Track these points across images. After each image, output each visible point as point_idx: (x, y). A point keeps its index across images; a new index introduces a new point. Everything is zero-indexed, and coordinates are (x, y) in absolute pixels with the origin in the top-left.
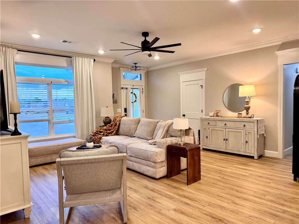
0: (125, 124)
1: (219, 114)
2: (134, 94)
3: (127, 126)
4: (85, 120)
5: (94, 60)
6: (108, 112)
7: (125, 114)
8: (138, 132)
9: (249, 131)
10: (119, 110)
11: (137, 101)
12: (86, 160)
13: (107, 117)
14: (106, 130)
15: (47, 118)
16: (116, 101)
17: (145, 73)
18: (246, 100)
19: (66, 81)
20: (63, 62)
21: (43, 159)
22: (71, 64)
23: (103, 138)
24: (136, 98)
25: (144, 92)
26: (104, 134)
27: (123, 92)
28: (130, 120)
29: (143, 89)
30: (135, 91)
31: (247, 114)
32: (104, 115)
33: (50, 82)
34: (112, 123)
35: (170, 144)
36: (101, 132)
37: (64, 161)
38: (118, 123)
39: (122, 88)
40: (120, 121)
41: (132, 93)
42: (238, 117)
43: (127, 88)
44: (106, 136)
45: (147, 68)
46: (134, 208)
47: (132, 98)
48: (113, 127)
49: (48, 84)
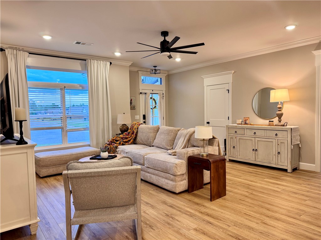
0: (142, 132)
1: (247, 122)
2: (154, 100)
3: (145, 135)
4: (101, 127)
5: (111, 63)
6: (125, 119)
7: (144, 121)
8: (157, 142)
9: (282, 141)
10: (137, 117)
11: (157, 107)
12: (95, 172)
13: (124, 125)
14: (122, 138)
15: (60, 125)
16: (134, 107)
17: (166, 76)
18: (279, 106)
19: (80, 86)
20: (77, 65)
21: (55, 169)
22: (85, 68)
23: (119, 147)
24: (156, 104)
25: (164, 97)
26: (120, 143)
27: (142, 97)
28: (148, 128)
29: (163, 94)
30: (155, 96)
31: (280, 121)
32: (120, 122)
33: (63, 87)
34: (129, 131)
35: (192, 155)
36: (117, 141)
37: (71, 174)
38: (135, 131)
39: (141, 93)
40: (138, 128)
41: (151, 98)
42: (269, 125)
43: (146, 93)
44: (123, 145)
45: (168, 71)
46: (150, 226)
47: (151, 103)
48: (130, 135)
49: (61, 89)
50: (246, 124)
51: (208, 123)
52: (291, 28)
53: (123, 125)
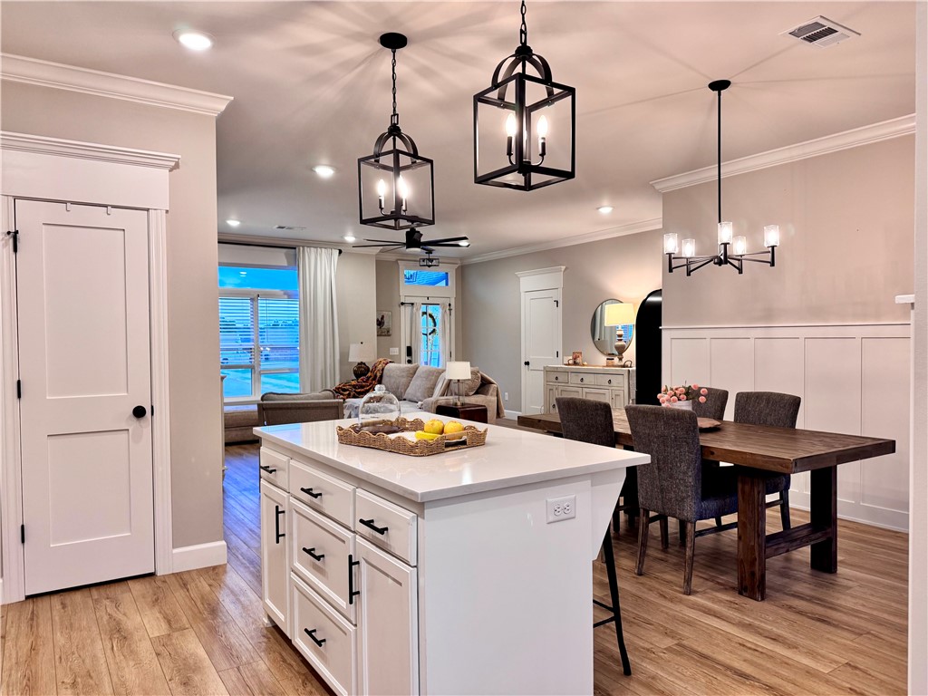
0: (390, 376)
1: (578, 361)
2: (431, 316)
3: (393, 380)
4: (320, 367)
5: (340, 252)
6: (365, 352)
7: (409, 358)
8: (410, 392)
9: (617, 392)
10: (394, 351)
11: (437, 331)
13: (362, 363)
14: (354, 386)
15: (247, 362)
16: (388, 332)
17: (456, 270)
18: (618, 333)
19: (285, 294)
20: (280, 258)
22: (295, 262)
23: (347, 400)
24: (435, 325)
25: (453, 312)
26: (349, 394)
27: (405, 311)
28: (399, 369)
29: (450, 305)
30: (430, 310)
31: (620, 359)
32: (355, 358)
33: (256, 295)
34: (369, 374)
36: (345, 390)
38: (378, 375)
39: (402, 304)
41: (424, 313)
43: (412, 304)
44: (354, 397)
45: (461, 259)
47: (424, 324)
48: (370, 381)
49: (252, 300)
50: (575, 363)
51: (527, 363)
52: (606, 210)
53: (359, 364)
